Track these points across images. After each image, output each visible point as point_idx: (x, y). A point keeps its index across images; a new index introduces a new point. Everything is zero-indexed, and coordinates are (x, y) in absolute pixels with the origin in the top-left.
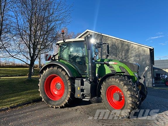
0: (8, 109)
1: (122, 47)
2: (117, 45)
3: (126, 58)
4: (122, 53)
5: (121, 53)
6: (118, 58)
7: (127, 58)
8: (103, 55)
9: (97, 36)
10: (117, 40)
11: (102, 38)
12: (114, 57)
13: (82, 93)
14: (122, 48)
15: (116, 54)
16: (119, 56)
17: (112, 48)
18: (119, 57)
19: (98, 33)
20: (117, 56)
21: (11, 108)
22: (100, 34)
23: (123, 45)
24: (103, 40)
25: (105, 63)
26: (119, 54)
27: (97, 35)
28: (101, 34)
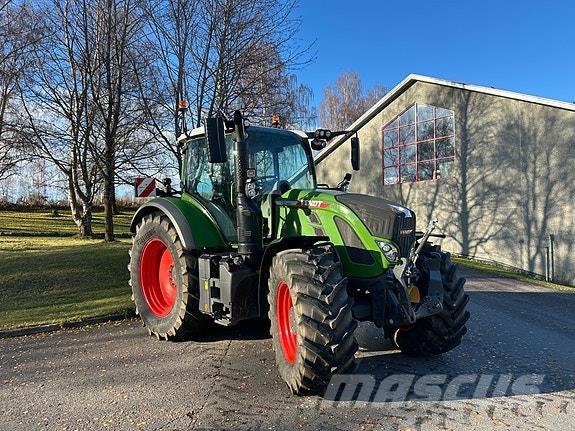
0: (57, 328)
1: (547, 131)
2: (526, 126)
3: (565, 178)
4: (548, 155)
5: (544, 155)
6: (530, 175)
7: (569, 178)
8: (471, 165)
9: (449, 94)
10: (528, 107)
11: (468, 100)
12: (513, 171)
13: (213, 300)
14: (550, 135)
15: (524, 160)
16: (535, 168)
17: (506, 140)
18: (534, 173)
19: (450, 84)
20: (525, 170)
21: (67, 325)
22: (458, 86)
23: (552, 124)
24: (469, 109)
25: (299, 205)
26: (534, 162)
27: (446, 90)
28: (461, 87)
